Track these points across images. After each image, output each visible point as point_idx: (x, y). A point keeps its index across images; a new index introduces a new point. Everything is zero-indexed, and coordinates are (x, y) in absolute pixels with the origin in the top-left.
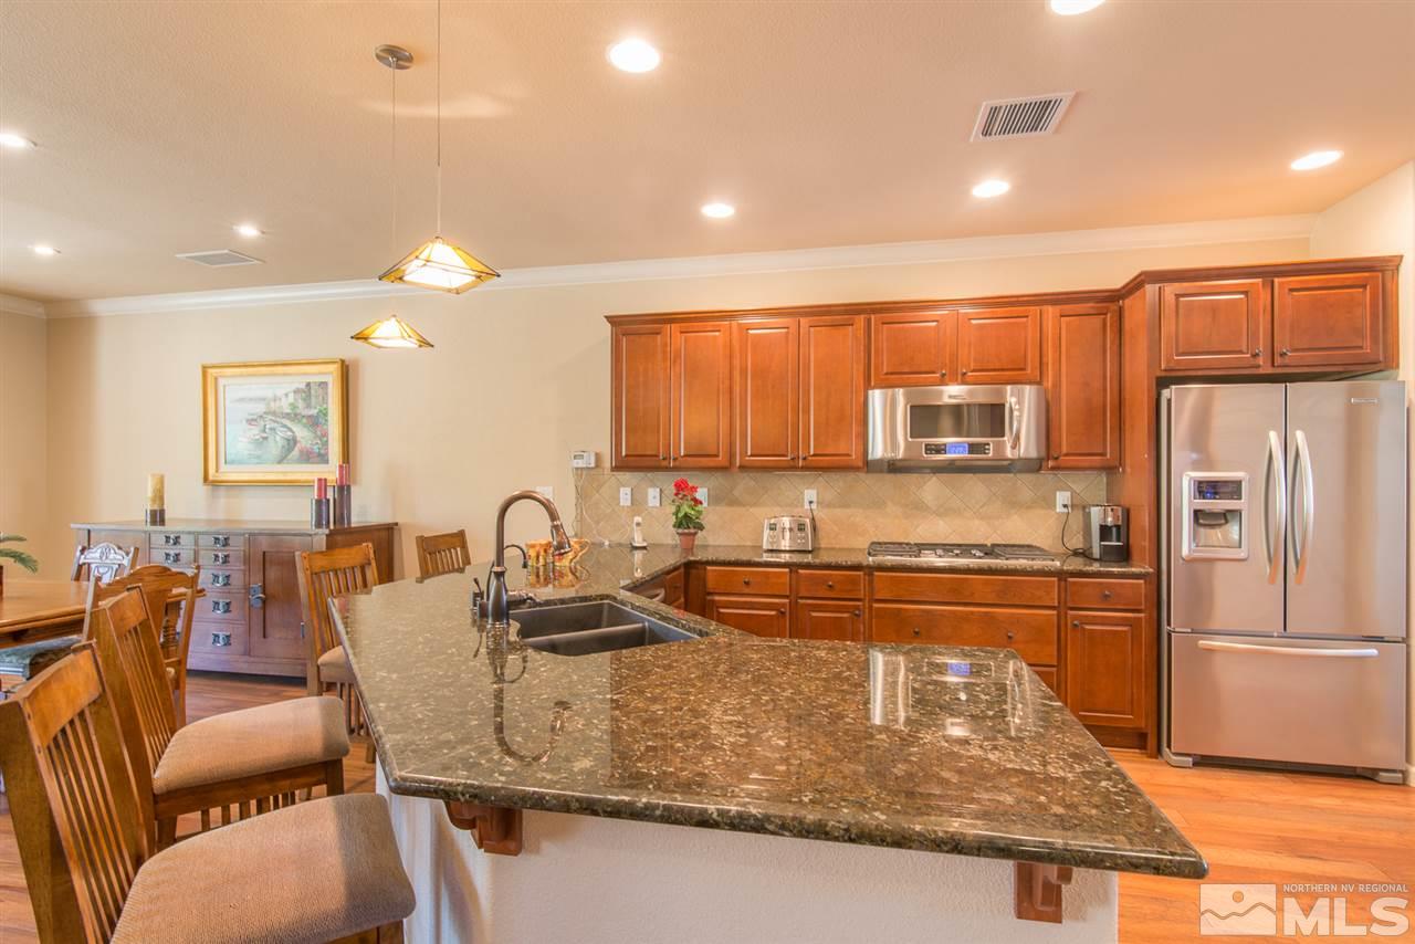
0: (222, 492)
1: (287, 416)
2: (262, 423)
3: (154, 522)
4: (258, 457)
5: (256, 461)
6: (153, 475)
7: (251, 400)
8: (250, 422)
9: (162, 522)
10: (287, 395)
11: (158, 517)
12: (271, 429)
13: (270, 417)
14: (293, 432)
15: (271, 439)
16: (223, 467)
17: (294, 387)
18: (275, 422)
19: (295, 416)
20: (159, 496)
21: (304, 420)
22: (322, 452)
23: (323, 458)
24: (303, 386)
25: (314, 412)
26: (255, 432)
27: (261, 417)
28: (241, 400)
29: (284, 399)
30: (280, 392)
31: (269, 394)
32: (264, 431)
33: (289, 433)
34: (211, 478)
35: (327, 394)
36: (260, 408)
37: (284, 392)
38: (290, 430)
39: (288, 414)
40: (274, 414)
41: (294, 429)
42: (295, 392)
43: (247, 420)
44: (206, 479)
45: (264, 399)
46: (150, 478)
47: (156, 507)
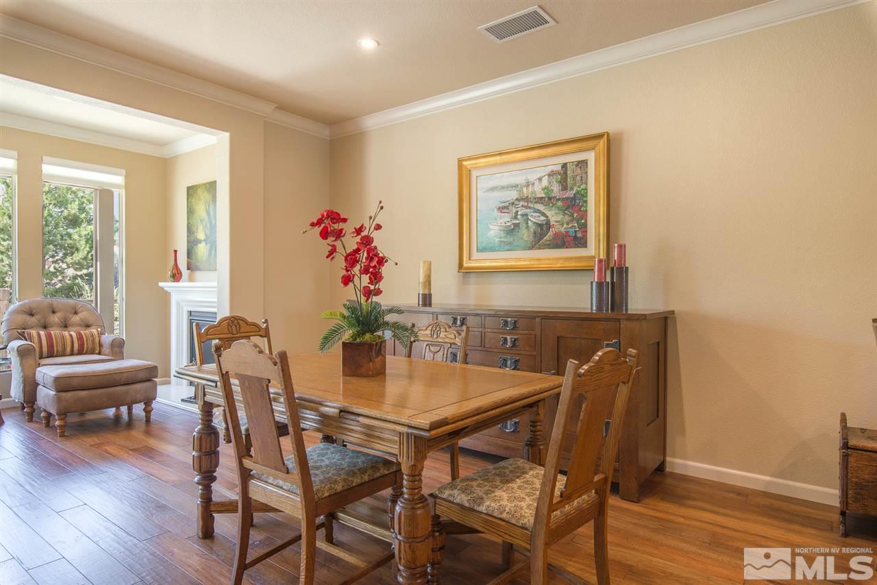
0: (473, 278)
1: (540, 200)
2: (514, 210)
3: (425, 305)
4: (510, 243)
5: (507, 247)
6: (424, 262)
7: (503, 188)
8: (502, 209)
9: (430, 305)
10: (540, 179)
11: (427, 300)
12: (522, 215)
13: (522, 203)
14: (547, 217)
15: (523, 226)
16: (475, 255)
17: (549, 169)
18: (527, 207)
19: (549, 200)
20: (428, 282)
21: (560, 203)
22: (579, 235)
23: (581, 242)
24: (559, 168)
25: (570, 194)
26: (506, 219)
27: (513, 203)
28: (493, 189)
29: (537, 183)
30: (533, 177)
31: (520, 180)
32: (516, 218)
33: (543, 218)
34: (465, 265)
35: (586, 173)
36: (513, 195)
37: (539, 175)
38: (543, 214)
39: (542, 198)
40: (526, 199)
41: (549, 214)
42: (549, 175)
43: (499, 208)
44: (461, 266)
45: (516, 186)
46: (422, 265)
47: (427, 292)
